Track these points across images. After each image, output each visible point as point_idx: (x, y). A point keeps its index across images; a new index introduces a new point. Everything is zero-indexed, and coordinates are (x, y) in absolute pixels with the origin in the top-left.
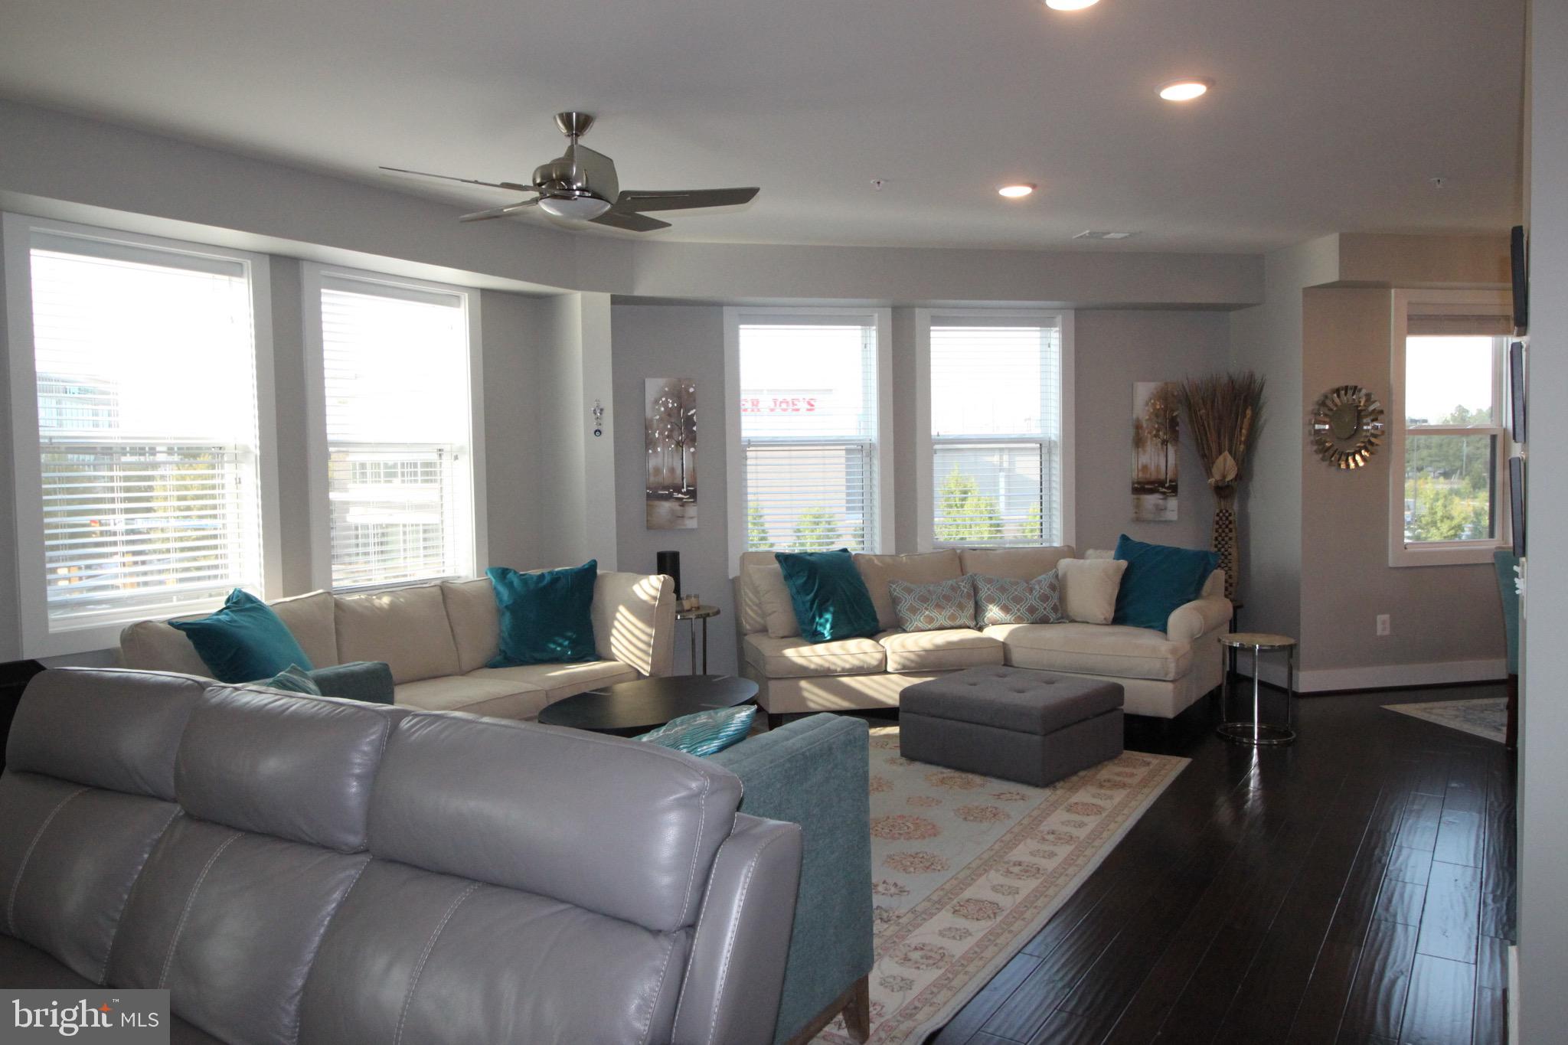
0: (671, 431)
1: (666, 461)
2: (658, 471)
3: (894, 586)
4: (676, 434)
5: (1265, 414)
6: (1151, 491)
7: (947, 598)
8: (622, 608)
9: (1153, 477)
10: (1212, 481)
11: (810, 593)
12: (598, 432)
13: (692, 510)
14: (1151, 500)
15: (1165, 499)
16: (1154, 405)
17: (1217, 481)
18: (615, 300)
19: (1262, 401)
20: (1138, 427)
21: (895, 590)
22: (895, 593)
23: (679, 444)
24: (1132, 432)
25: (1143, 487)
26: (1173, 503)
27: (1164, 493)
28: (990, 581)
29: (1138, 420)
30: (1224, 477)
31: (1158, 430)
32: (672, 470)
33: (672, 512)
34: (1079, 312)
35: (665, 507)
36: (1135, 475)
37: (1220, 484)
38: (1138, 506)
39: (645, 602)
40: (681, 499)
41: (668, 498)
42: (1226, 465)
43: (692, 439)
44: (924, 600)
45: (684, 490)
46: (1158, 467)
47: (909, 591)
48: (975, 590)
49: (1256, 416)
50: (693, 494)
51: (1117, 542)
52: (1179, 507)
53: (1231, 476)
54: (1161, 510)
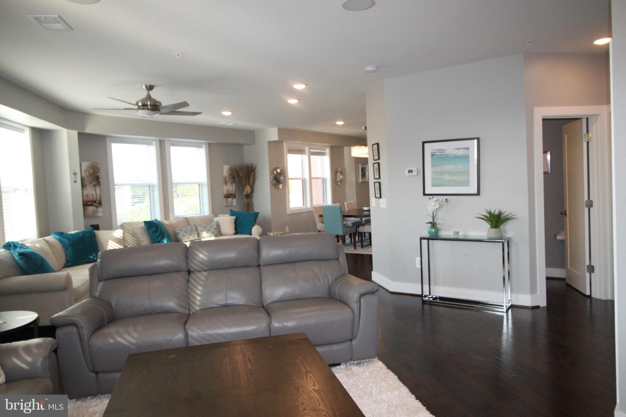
0: (91, 181)
1: (90, 191)
2: (87, 196)
3: (176, 229)
4: (93, 182)
5: (257, 175)
6: (230, 197)
7: (191, 232)
8: (110, 241)
9: (230, 193)
10: (244, 193)
11: (158, 233)
12: (75, 181)
13: (100, 209)
14: (230, 200)
15: (233, 199)
16: (229, 172)
17: (246, 194)
18: (79, 134)
19: (256, 171)
20: (226, 178)
21: (177, 230)
22: (177, 231)
23: (95, 186)
24: (224, 180)
25: (228, 196)
26: (235, 200)
27: (232, 198)
28: (200, 226)
29: (226, 177)
30: (247, 192)
31: (230, 179)
32: (93, 195)
33: (93, 210)
34: (209, 144)
35: (91, 209)
36: (225, 192)
37: (247, 194)
38: (227, 202)
39: (118, 238)
40: (96, 206)
41: (91, 205)
42: (248, 189)
43: (99, 183)
44: (186, 232)
45: (97, 202)
46: (231, 190)
47: (181, 230)
48: (197, 229)
49: (254, 175)
50: (100, 204)
51: (229, 211)
52: (236, 202)
53: (249, 192)
54: (232, 202)
